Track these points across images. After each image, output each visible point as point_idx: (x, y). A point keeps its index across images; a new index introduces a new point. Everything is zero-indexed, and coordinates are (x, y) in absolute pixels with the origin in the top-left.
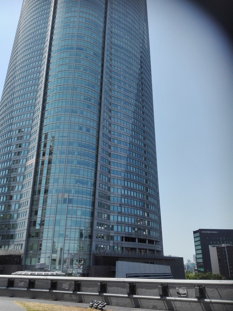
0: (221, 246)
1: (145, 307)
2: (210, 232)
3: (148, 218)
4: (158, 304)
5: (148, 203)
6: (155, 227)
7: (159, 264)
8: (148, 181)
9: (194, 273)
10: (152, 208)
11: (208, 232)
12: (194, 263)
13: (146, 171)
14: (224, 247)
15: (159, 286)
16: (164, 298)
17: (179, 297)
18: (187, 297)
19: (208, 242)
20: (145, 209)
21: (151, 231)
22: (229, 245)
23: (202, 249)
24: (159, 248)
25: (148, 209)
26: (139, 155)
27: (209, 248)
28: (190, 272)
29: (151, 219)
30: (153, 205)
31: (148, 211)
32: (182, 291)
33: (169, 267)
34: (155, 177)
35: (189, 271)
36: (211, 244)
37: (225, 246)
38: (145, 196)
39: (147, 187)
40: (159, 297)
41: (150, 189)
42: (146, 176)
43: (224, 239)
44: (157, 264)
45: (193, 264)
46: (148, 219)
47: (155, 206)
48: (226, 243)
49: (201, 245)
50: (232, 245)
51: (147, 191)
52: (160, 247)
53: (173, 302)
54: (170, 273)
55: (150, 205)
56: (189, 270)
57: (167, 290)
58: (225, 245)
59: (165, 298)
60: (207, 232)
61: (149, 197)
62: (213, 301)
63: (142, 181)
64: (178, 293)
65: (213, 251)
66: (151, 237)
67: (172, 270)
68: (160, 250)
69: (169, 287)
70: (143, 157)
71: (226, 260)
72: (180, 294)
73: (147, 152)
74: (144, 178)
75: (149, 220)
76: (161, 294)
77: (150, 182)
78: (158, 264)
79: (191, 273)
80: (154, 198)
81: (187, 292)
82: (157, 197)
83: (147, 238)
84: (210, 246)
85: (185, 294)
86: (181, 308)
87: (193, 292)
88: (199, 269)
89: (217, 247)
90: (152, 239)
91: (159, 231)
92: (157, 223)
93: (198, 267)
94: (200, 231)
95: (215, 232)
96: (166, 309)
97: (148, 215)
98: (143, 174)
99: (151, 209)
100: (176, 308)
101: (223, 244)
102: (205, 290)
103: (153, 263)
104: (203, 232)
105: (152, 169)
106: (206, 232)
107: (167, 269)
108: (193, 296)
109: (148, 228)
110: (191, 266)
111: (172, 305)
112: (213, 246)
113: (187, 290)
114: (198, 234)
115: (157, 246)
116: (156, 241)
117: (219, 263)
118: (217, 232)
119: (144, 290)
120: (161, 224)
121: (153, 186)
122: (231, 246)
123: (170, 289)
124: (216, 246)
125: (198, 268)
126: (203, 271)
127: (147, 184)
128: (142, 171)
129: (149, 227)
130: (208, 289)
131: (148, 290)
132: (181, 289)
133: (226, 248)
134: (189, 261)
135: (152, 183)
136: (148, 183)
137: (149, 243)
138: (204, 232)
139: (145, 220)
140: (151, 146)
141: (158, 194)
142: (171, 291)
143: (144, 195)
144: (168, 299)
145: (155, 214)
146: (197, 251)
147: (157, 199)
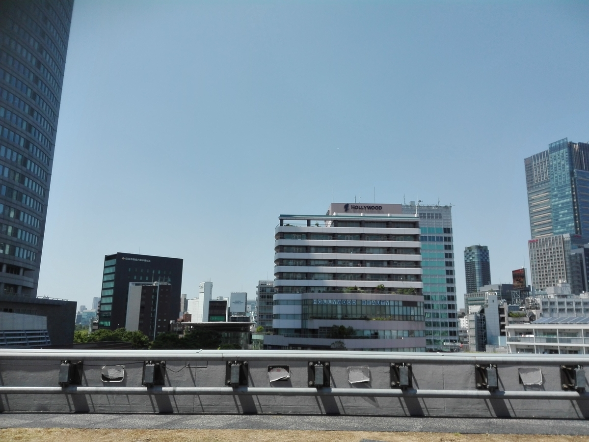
0: (151, 284)
1: (18, 410)
2: (136, 260)
3: (17, 221)
4: (53, 402)
5: (21, 191)
6: (29, 241)
7: (24, 312)
8: (31, 146)
9: (90, 330)
10: (29, 202)
11: (134, 259)
12: (92, 312)
13: (30, 122)
14: (156, 287)
15: (63, 364)
16: (70, 389)
17: (105, 385)
18: (123, 384)
19: (129, 277)
20: (11, 203)
21: (17, 249)
22: (165, 283)
23: (115, 288)
24: (29, 281)
25: (19, 203)
26: (20, 83)
27: (128, 287)
28: (81, 328)
29: (22, 224)
30: (34, 196)
31: (18, 208)
32: (112, 373)
33: (45, 318)
34: (50, 140)
35: (81, 325)
36: (133, 281)
37: (158, 285)
38: (17, 176)
39: (27, 156)
40: (59, 388)
41: (31, 161)
42: (28, 134)
43: (159, 273)
44: (18, 312)
45: (90, 313)
46: (14, 222)
47: (36, 198)
48: (161, 280)
49: (116, 281)
50: (169, 284)
51: (25, 164)
52: (31, 280)
53: (90, 396)
54: (45, 330)
55: (24, 196)
56: (80, 323)
57: (80, 372)
58: (158, 283)
59: (74, 389)
60: (131, 259)
61: (27, 180)
62: (178, 389)
63: (17, 142)
64: (105, 378)
65: (135, 293)
66: (14, 260)
67: (48, 324)
68: (31, 285)
69: (84, 366)
70: (29, 91)
71: (154, 307)
72: (108, 379)
73: (40, 81)
74: (23, 135)
75: (16, 226)
76: (66, 380)
77: (35, 148)
78: (22, 313)
79: (84, 328)
80: (39, 182)
81: (125, 374)
82: (44, 182)
83: (7, 261)
84: (130, 284)
85: (120, 379)
86: (104, 407)
87: (137, 373)
88: (101, 323)
89: (143, 286)
90: (16, 264)
91: (37, 249)
92: (35, 233)
93: (101, 319)
94: (119, 256)
95: (145, 260)
96: (71, 410)
97: (17, 216)
98: (22, 127)
99: (26, 203)
100: (93, 406)
101: (156, 282)
102: (165, 368)
103: (11, 311)
104: (123, 258)
105: (46, 122)
106: (129, 259)
107: (39, 323)
108: (137, 382)
109: (12, 241)
110: (86, 317)
111: (87, 402)
112: (136, 285)
113: (127, 370)
114: (113, 262)
115: (25, 278)
116: (25, 269)
117: (141, 312)
118: (150, 261)
119: (20, 374)
120: (42, 236)
121: (41, 158)
122: (167, 286)
123: (86, 369)
124: (142, 284)
125: (99, 321)
126: (108, 327)
127: (26, 150)
128: (20, 120)
129: (15, 239)
130: (171, 366)
131: (32, 374)
132: (113, 370)
133: (159, 289)
134: (83, 308)
135: (38, 151)
136: (31, 149)
137: (7, 271)
138: (127, 259)
139: (7, 226)
140: (53, 71)
141: (48, 175)
142: (88, 374)
143: (15, 172)
144: (80, 390)
145: (35, 215)
146: (104, 291)
147: (44, 186)
